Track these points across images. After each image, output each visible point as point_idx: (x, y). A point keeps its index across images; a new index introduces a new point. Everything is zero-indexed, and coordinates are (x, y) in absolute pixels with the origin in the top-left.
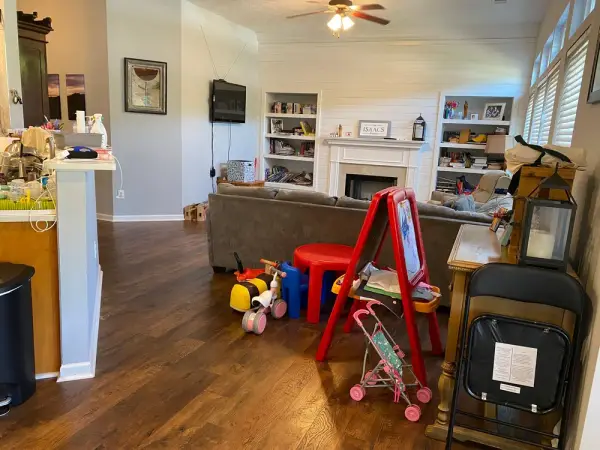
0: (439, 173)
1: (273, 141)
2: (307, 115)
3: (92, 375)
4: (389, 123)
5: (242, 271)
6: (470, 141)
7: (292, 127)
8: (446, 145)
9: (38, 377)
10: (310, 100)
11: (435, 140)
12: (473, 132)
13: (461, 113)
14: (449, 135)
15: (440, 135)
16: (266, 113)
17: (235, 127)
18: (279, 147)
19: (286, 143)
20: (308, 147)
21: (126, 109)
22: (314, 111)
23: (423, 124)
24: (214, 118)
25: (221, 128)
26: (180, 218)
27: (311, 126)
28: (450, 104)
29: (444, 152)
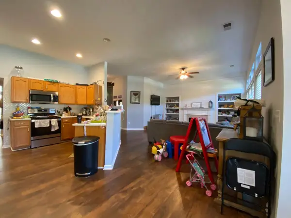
0: (219, 117)
1: (167, 110)
2: (177, 102)
3: (111, 169)
4: (201, 103)
5: (155, 143)
6: (228, 107)
7: (173, 105)
8: (220, 108)
9: (99, 168)
10: (177, 98)
11: (216, 107)
12: (229, 104)
13: (224, 99)
14: (220, 106)
15: (217, 106)
16: (166, 103)
17: (157, 106)
18: (169, 111)
19: (171, 110)
20: (177, 111)
21: (131, 103)
22: (178, 101)
23: (212, 103)
24: (152, 104)
25: (154, 107)
26: (143, 129)
27: (178, 105)
28: (220, 97)
29: (219, 111)
